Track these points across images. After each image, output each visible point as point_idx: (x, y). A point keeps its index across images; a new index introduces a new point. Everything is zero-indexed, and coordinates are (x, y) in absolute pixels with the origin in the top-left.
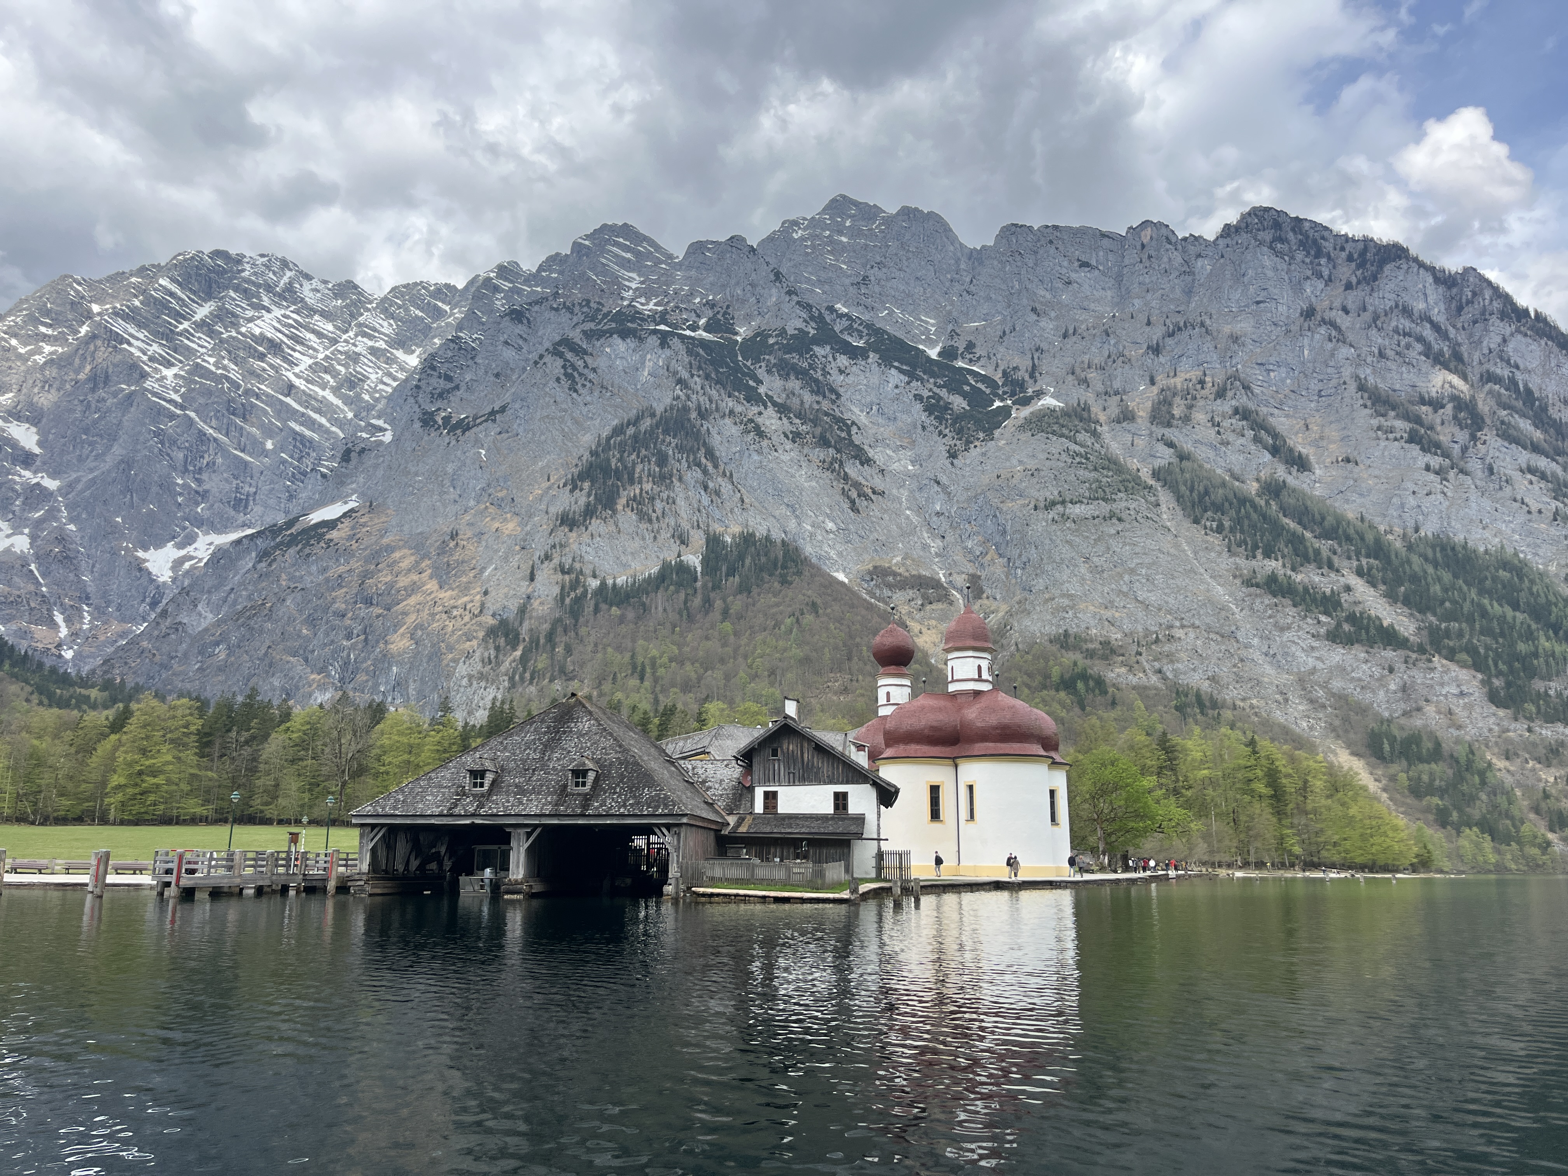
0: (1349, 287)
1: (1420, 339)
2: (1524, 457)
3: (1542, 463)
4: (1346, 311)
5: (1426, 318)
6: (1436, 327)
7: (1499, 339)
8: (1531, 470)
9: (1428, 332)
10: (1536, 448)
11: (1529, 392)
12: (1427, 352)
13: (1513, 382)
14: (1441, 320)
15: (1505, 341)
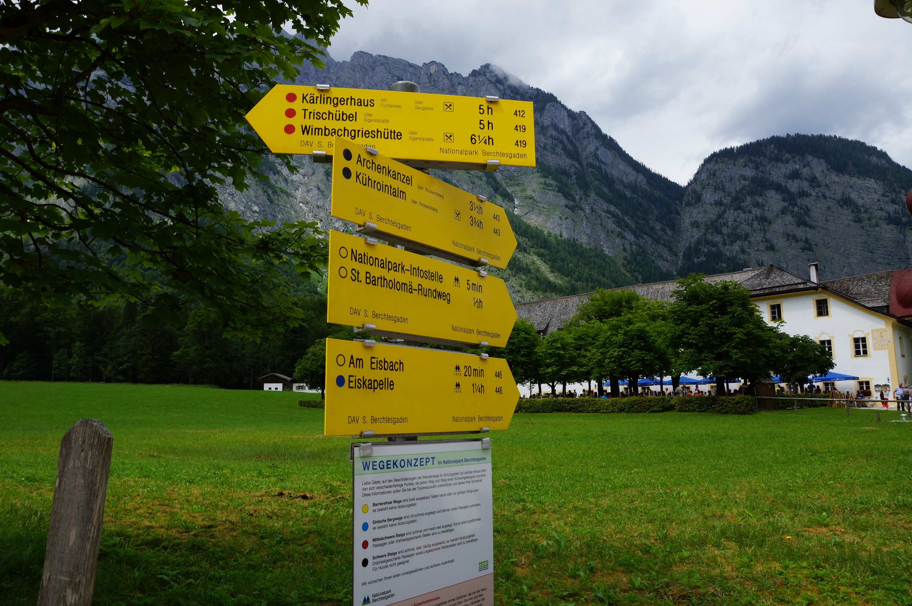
1: (562, 142)
2: (605, 206)
3: (613, 208)
5: (563, 132)
6: (568, 137)
7: (594, 148)
8: (608, 212)
9: (565, 140)
10: (610, 202)
11: (607, 174)
12: (564, 149)
13: (601, 169)
14: (570, 134)
15: (597, 149)
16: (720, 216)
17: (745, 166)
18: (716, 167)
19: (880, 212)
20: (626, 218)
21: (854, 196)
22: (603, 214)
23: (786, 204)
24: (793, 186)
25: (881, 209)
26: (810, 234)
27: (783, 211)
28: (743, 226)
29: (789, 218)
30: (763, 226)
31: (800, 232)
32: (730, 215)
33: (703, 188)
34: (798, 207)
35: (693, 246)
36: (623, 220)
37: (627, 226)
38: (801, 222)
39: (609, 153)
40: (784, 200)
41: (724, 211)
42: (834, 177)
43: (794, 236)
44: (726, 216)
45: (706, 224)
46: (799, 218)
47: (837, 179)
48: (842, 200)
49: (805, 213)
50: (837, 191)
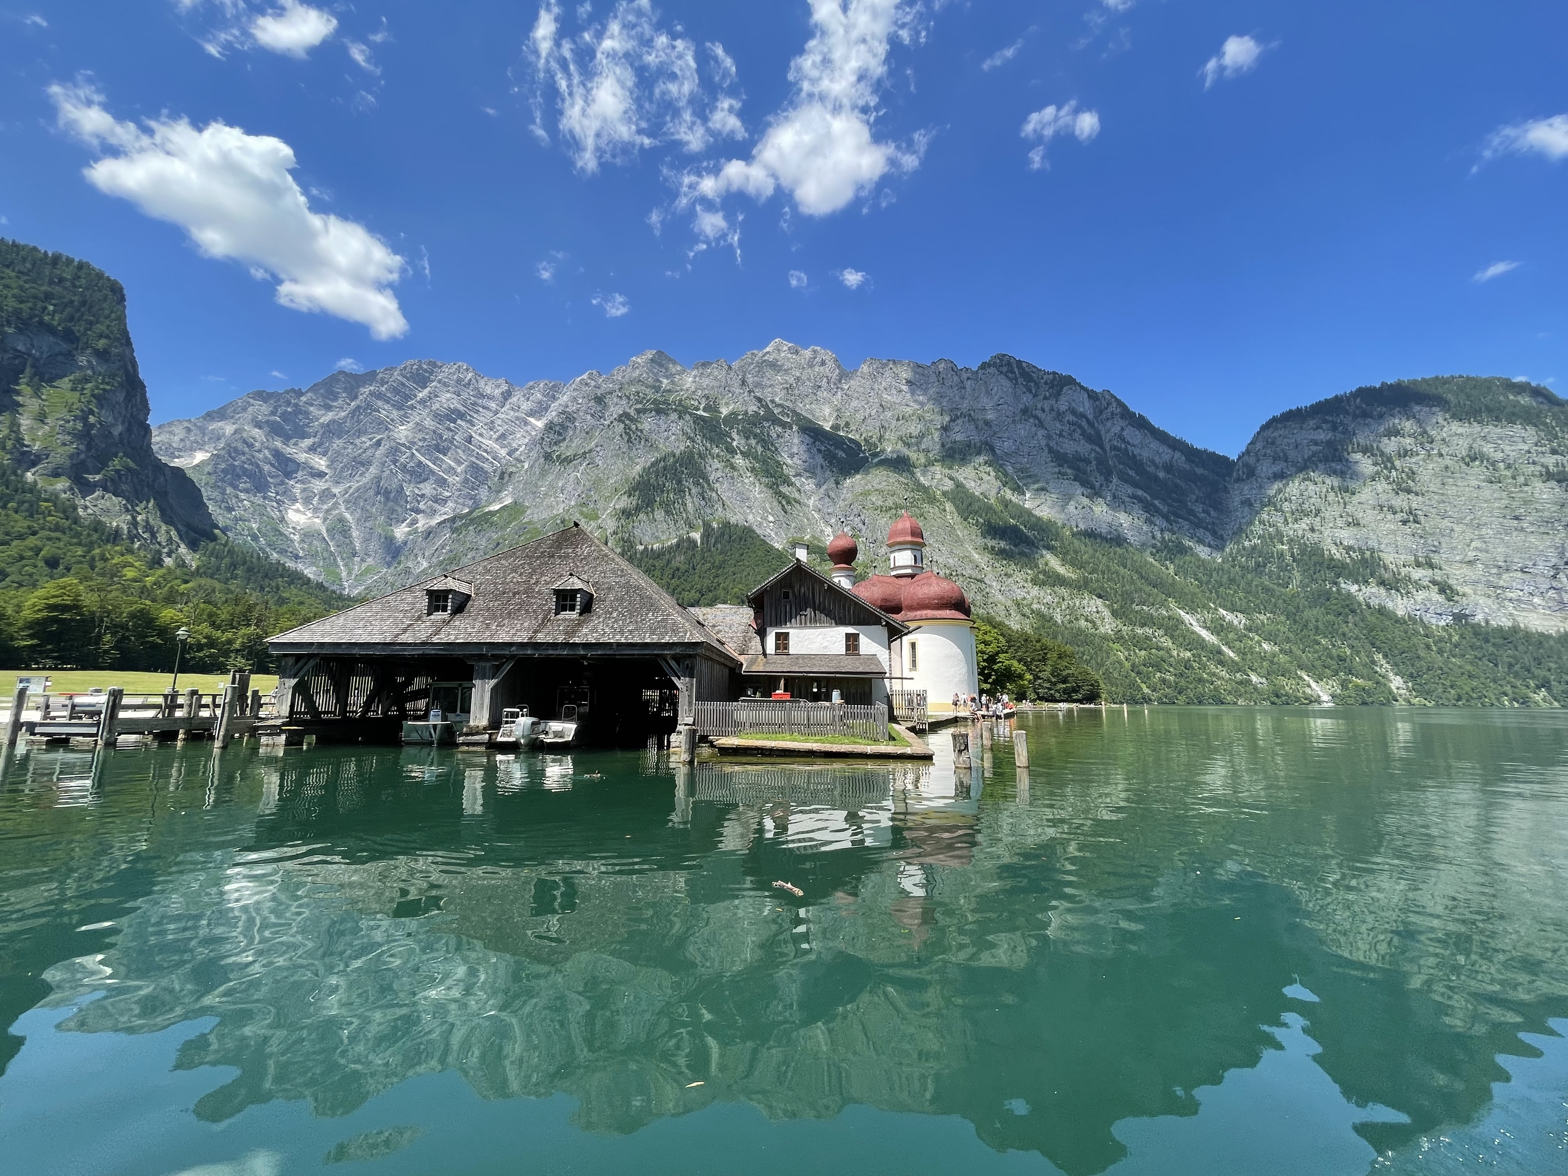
0: (1045, 398)
1: (1080, 427)
2: (1130, 490)
3: (1140, 493)
4: (1043, 410)
5: (1083, 416)
6: (1088, 420)
7: (1119, 428)
8: (1135, 497)
9: (1084, 423)
10: (1136, 485)
11: (1134, 456)
12: (1084, 433)
13: (1126, 450)
14: (1091, 417)
15: (1123, 429)
17: (1318, 427)
18: (1276, 434)
19: (1532, 468)
20: (1156, 502)
21: (1488, 449)
22: (1127, 499)
25: (1534, 463)
26: (1416, 502)
31: (1400, 501)
33: (1258, 461)
34: (1396, 470)
36: (1153, 505)
37: (1157, 511)
38: (1401, 488)
39: (1137, 432)
42: (1455, 428)
43: (1390, 507)
46: (1398, 484)
47: (1460, 430)
48: (1468, 456)
49: (1409, 478)
50: (1462, 447)
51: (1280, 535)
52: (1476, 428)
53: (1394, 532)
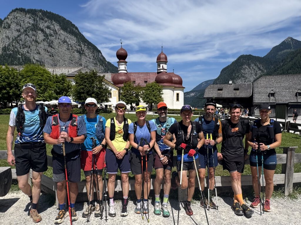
16: (19, 36)
17: (30, 18)
18: (17, 15)
21: (68, 40)
23: (44, 37)
24: (48, 31)
25: (75, 47)
26: (53, 51)
27: (44, 40)
28: (28, 42)
29: (45, 43)
30: (36, 44)
31: (49, 49)
32: (23, 37)
33: (12, 23)
34: (49, 40)
35: (6, 46)
38: (50, 46)
40: (44, 36)
41: (20, 35)
42: (62, 32)
43: (47, 51)
44: (21, 37)
45: (13, 39)
46: (49, 44)
47: (63, 33)
48: (64, 41)
49: (52, 43)
50: (62, 37)
51: (18, 52)
52: (66, 34)
53: (47, 58)
